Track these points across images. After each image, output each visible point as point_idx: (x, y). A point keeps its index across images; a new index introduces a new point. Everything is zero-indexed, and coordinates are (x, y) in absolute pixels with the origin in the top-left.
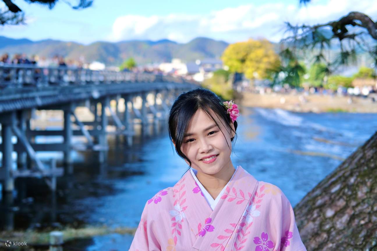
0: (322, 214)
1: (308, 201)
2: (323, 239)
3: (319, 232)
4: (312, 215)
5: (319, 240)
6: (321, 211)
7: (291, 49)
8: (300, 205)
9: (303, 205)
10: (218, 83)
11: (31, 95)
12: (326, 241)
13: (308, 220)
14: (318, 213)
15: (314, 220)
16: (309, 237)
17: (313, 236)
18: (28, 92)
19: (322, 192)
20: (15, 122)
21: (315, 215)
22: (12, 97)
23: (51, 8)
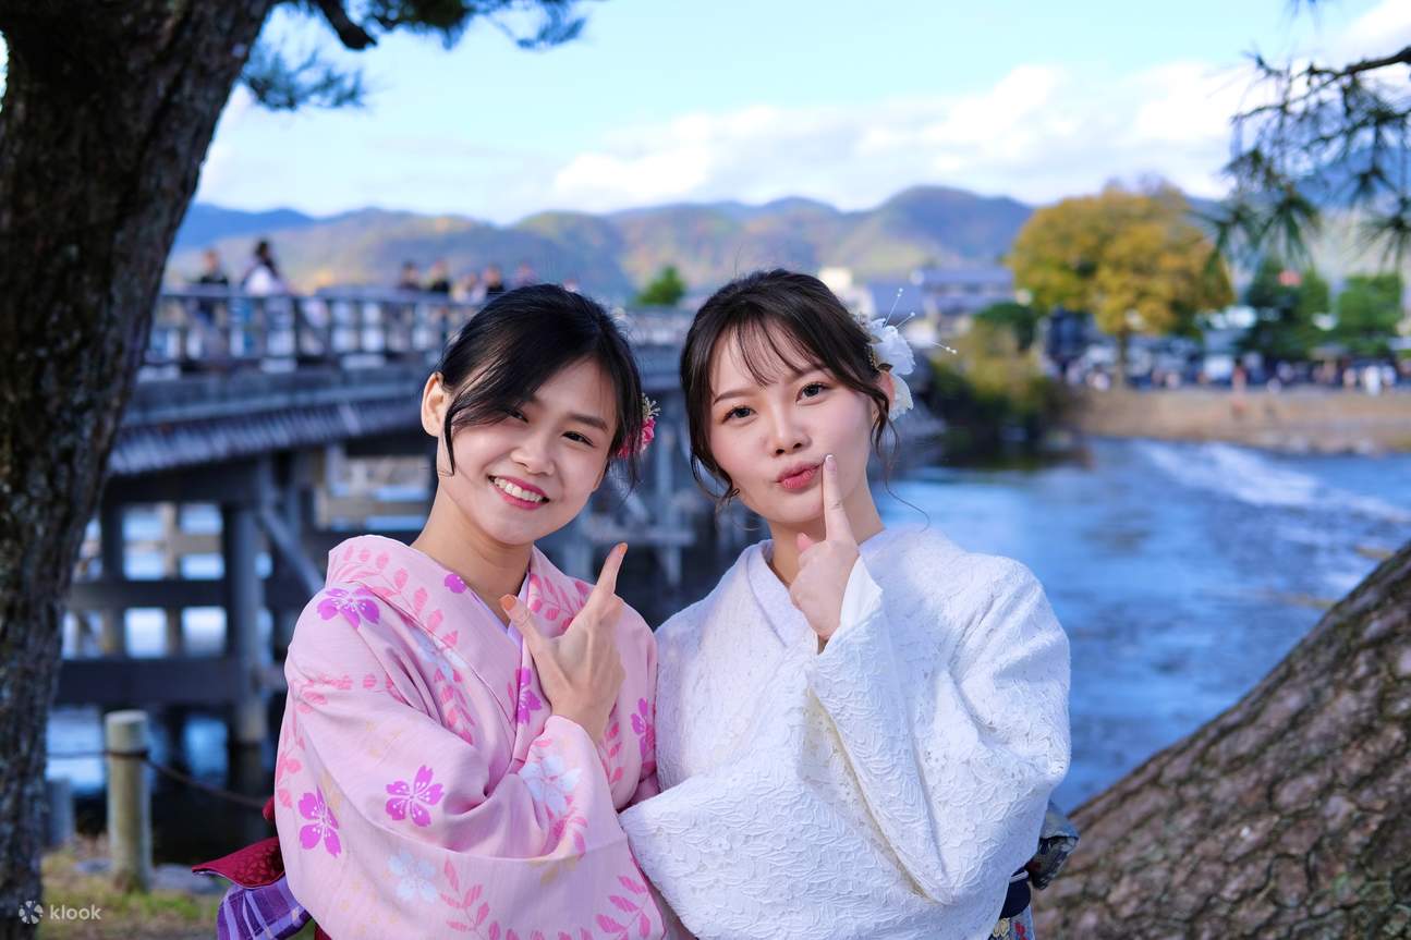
0: (1383, 666)
1: (1337, 627)
2: (1392, 745)
3: (1377, 724)
4: (1352, 669)
5: (1376, 747)
6: (1380, 655)
7: (1266, 151)
8: (1310, 642)
9: (1319, 642)
10: (993, 353)
11: (323, 396)
12: (1398, 751)
13: (1338, 687)
14: (1369, 662)
15: (1358, 686)
16: (1343, 738)
17: (1354, 738)
18: (312, 385)
19: (1384, 598)
20: (268, 494)
21: (1362, 670)
22: (258, 403)
23: (448, 44)
